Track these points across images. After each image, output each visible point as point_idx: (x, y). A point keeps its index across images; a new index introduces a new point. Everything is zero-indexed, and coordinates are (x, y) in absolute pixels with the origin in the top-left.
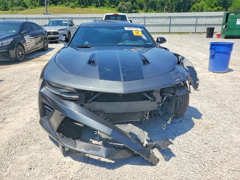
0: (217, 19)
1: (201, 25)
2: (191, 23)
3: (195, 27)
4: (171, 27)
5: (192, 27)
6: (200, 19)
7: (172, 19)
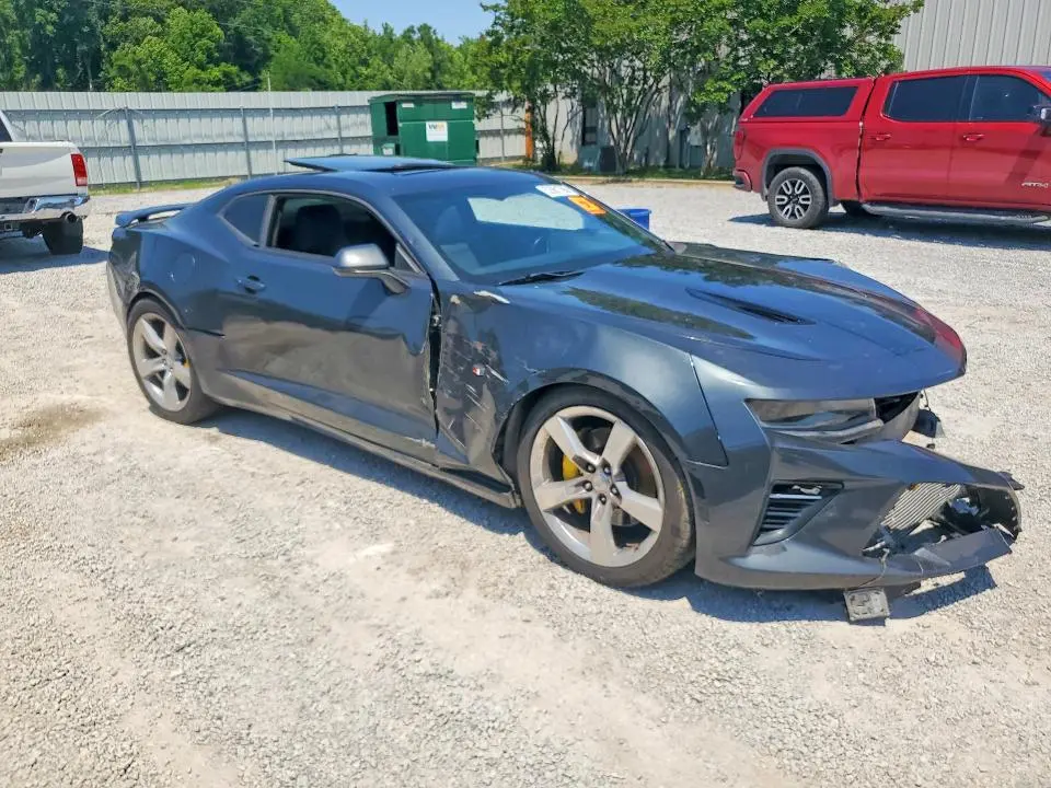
0: (317, 118)
1: (266, 145)
2: (221, 135)
3: (243, 154)
4: (142, 159)
5: (231, 154)
6: (258, 120)
7: (135, 122)
